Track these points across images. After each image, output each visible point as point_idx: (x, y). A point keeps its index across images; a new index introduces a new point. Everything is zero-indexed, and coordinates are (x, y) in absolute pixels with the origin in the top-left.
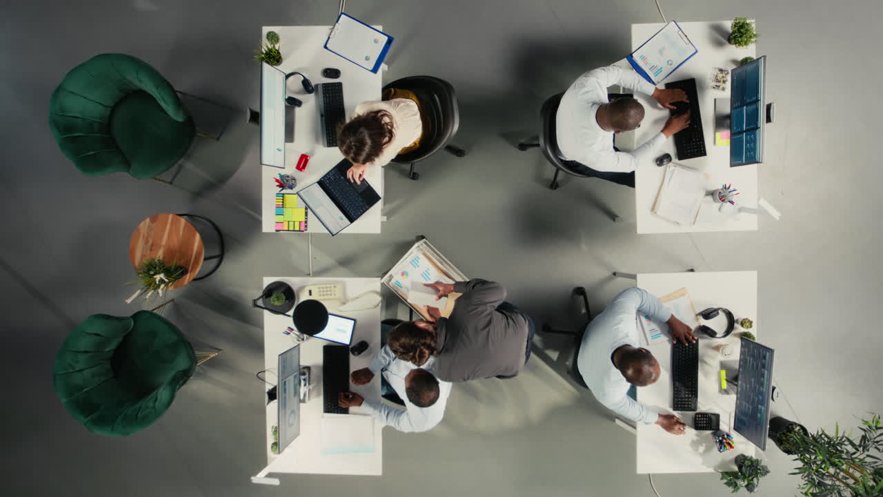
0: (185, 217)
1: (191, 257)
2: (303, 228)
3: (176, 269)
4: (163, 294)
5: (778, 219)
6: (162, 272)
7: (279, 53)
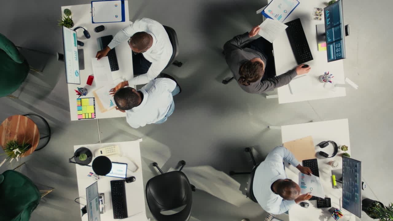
0: (28, 116)
1: (33, 138)
2: (93, 117)
3: (25, 146)
4: (19, 160)
5: (357, 88)
6: (17, 148)
7: (72, 21)
